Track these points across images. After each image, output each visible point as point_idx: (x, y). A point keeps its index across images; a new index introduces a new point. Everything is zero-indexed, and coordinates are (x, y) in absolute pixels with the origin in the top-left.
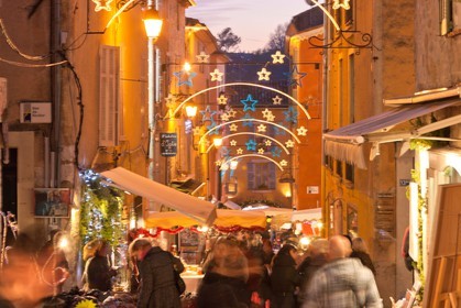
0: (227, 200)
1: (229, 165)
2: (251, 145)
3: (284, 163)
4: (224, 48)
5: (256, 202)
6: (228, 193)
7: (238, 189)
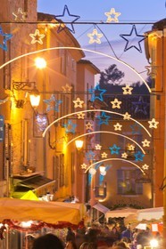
0: (96, 203)
1: (97, 170)
2: (115, 150)
3: (146, 167)
4: (110, 82)
5: (124, 206)
6: (98, 196)
7: (108, 193)
